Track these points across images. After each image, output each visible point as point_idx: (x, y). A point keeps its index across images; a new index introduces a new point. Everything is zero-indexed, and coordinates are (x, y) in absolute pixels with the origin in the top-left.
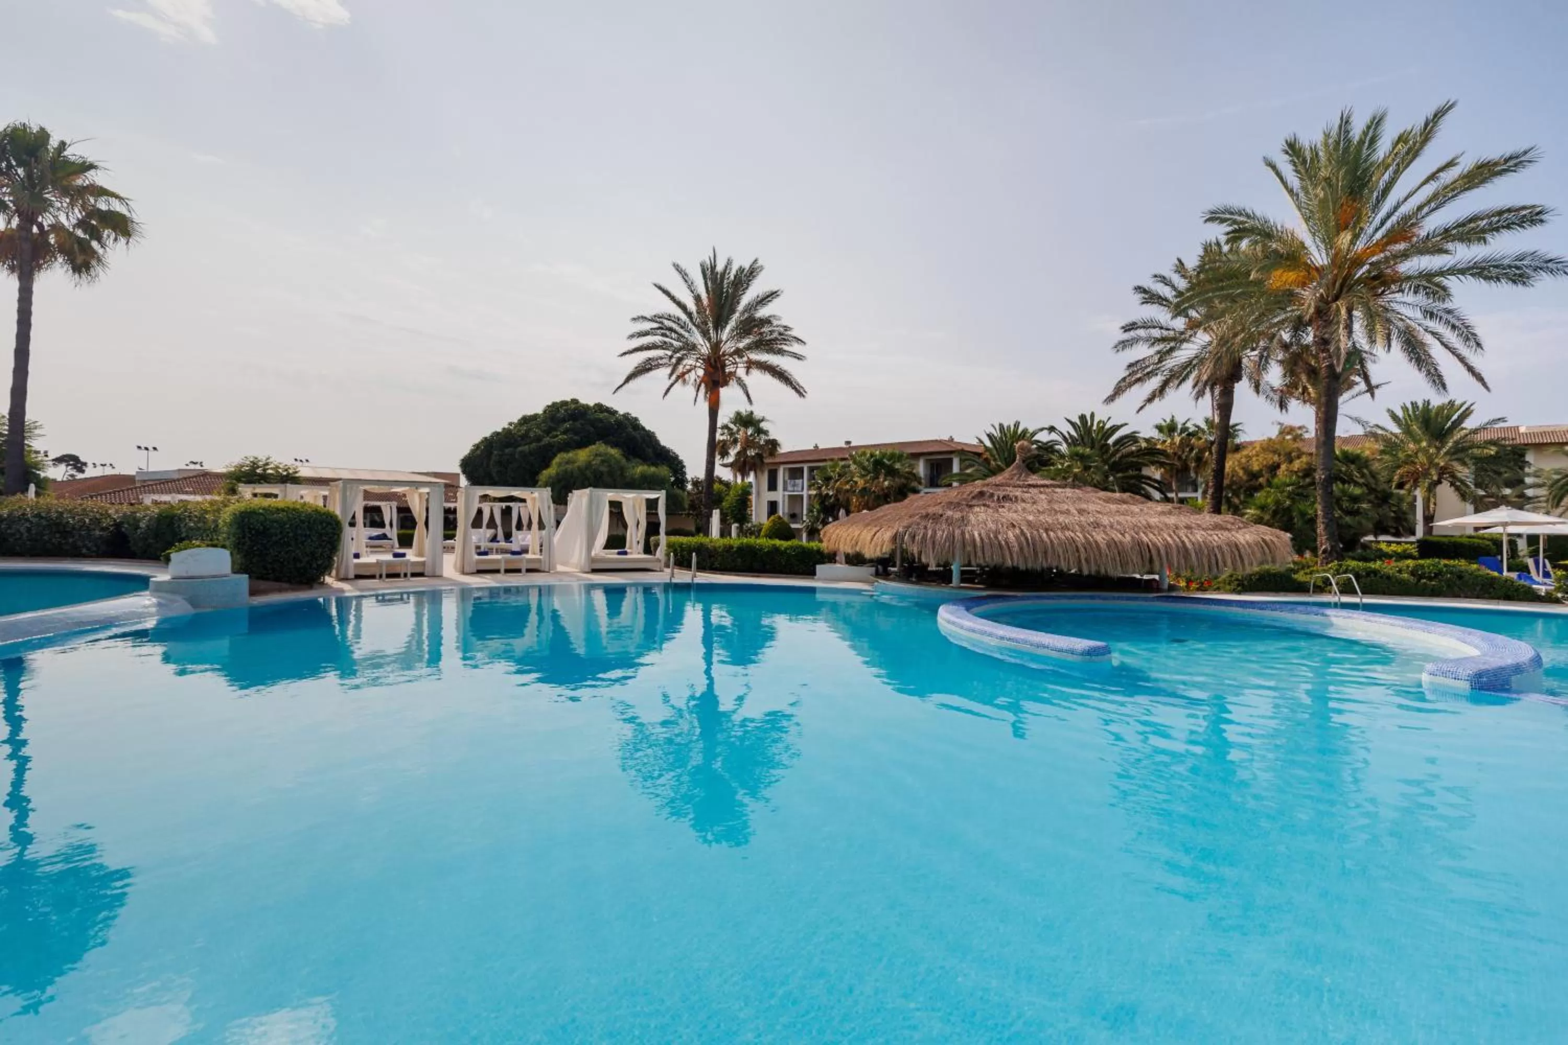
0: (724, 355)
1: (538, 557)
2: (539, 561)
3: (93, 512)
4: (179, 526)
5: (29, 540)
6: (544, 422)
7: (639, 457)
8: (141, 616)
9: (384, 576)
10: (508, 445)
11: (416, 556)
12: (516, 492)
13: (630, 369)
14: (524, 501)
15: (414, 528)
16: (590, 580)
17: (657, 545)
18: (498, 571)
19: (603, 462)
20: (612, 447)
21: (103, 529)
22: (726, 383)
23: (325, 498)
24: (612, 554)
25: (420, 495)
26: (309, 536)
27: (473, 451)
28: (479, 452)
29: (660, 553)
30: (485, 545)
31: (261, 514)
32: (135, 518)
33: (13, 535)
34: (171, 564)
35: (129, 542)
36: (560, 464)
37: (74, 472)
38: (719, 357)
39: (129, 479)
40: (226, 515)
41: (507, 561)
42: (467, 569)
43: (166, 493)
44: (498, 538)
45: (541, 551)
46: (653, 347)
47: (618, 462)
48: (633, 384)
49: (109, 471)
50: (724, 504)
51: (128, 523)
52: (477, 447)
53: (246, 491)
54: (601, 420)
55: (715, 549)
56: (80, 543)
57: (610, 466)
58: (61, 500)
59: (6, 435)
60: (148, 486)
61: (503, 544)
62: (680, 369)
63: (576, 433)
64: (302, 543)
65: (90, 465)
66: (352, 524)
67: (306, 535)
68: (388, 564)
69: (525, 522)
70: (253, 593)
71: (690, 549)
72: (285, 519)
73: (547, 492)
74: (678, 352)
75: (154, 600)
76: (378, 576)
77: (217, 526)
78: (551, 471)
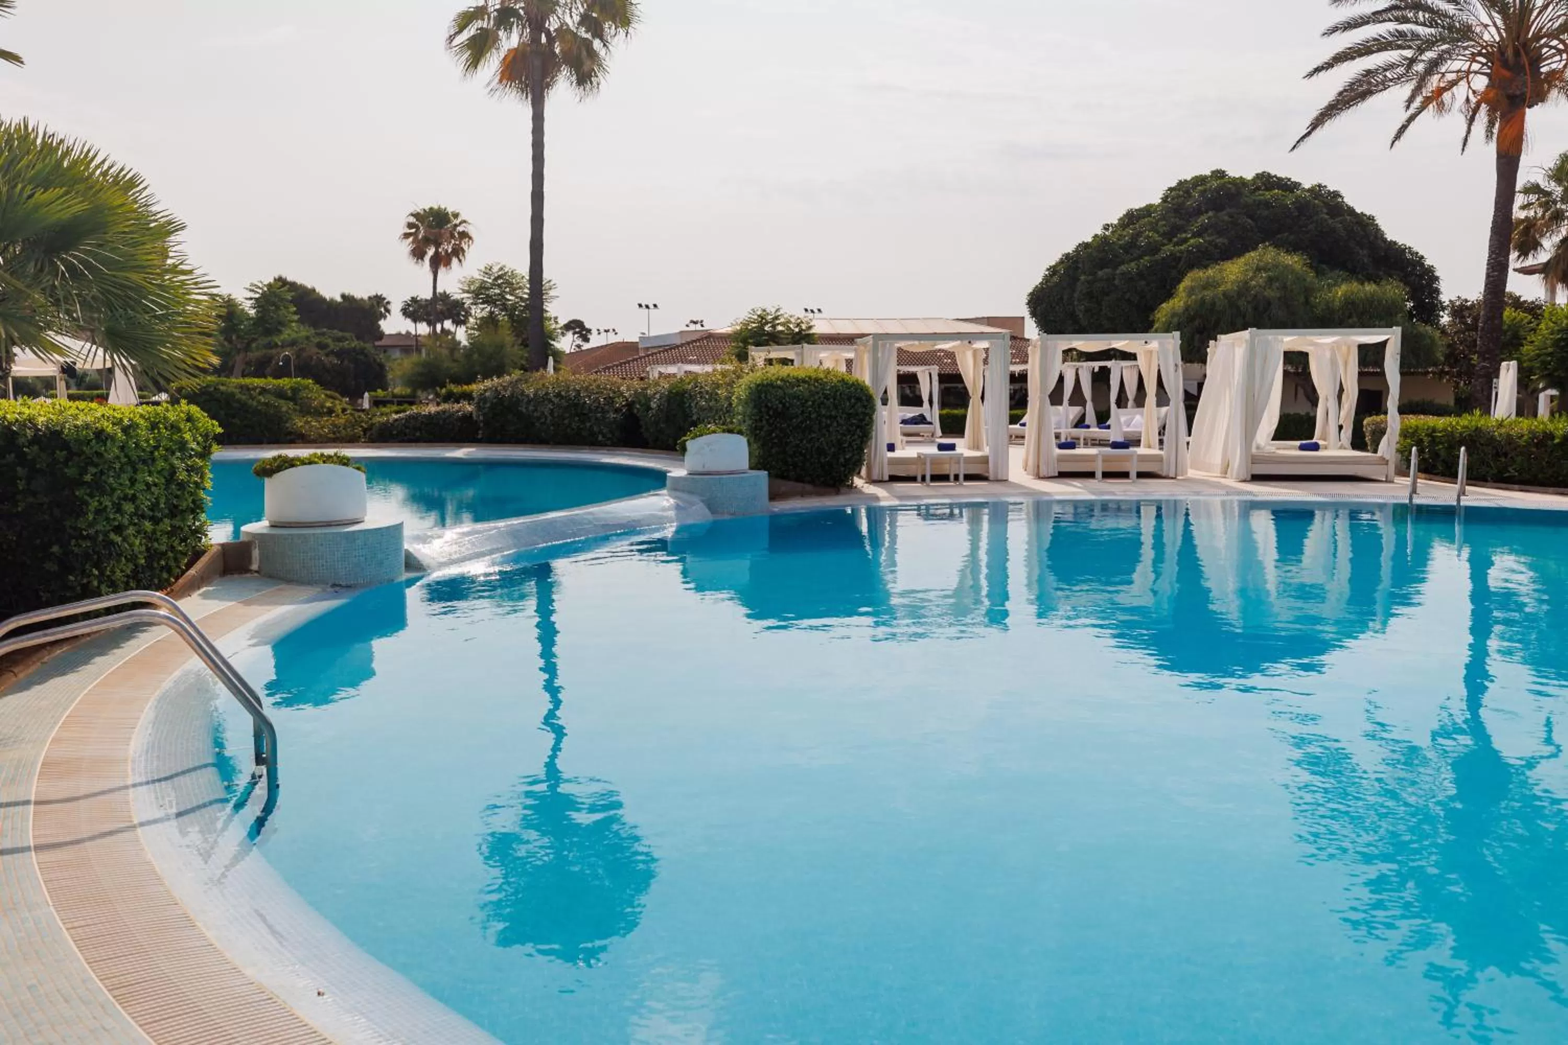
0: (1538, 37)
1: (1155, 451)
2: (1159, 459)
3: (605, 389)
4: (690, 406)
5: (553, 425)
6: (1163, 218)
7: (1343, 267)
8: (660, 522)
9: (928, 478)
10: (1103, 263)
11: (969, 449)
12: (1121, 342)
13: (1329, 96)
14: (1132, 357)
15: (966, 406)
16: (1250, 493)
17: (1379, 433)
18: (1091, 475)
19: (1270, 280)
20: (1288, 252)
21: (617, 411)
22: (1540, 97)
23: (849, 362)
24: (1290, 449)
25: (975, 352)
26: (836, 417)
27: (1047, 279)
28: (1056, 279)
29: (1388, 446)
30: (1067, 432)
31: (779, 387)
32: (645, 396)
33: (539, 418)
34: (687, 457)
35: (641, 427)
36: (1191, 291)
37: (579, 342)
38: (1525, 45)
39: (631, 347)
40: (741, 391)
41: (1106, 459)
42: (1043, 472)
43: (670, 363)
44: (1087, 422)
45: (1161, 442)
46: (1379, 45)
47: (1299, 279)
48: (1330, 126)
49: (612, 339)
50: (1526, 349)
51: (640, 403)
52: (1053, 270)
53: (758, 355)
54: (1267, 204)
55: (1509, 439)
56: (596, 429)
57: (1284, 287)
58: (577, 376)
59: (527, 299)
60: (652, 355)
61: (1095, 431)
62: (1434, 82)
63: (1220, 233)
64: (828, 426)
65: (594, 332)
66: (885, 402)
67: (830, 417)
68: (934, 460)
69: (1131, 391)
70: (773, 496)
71: (1453, 441)
72: (807, 394)
73: (1173, 340)
74: (1429, 48)
75: (672, 501)
76: (919, 478)
77: (730, 404)
78: (1177, 303)
